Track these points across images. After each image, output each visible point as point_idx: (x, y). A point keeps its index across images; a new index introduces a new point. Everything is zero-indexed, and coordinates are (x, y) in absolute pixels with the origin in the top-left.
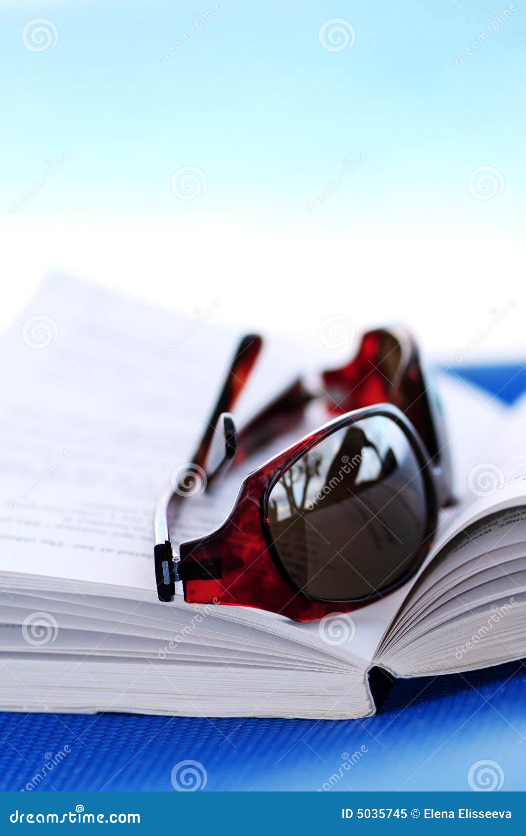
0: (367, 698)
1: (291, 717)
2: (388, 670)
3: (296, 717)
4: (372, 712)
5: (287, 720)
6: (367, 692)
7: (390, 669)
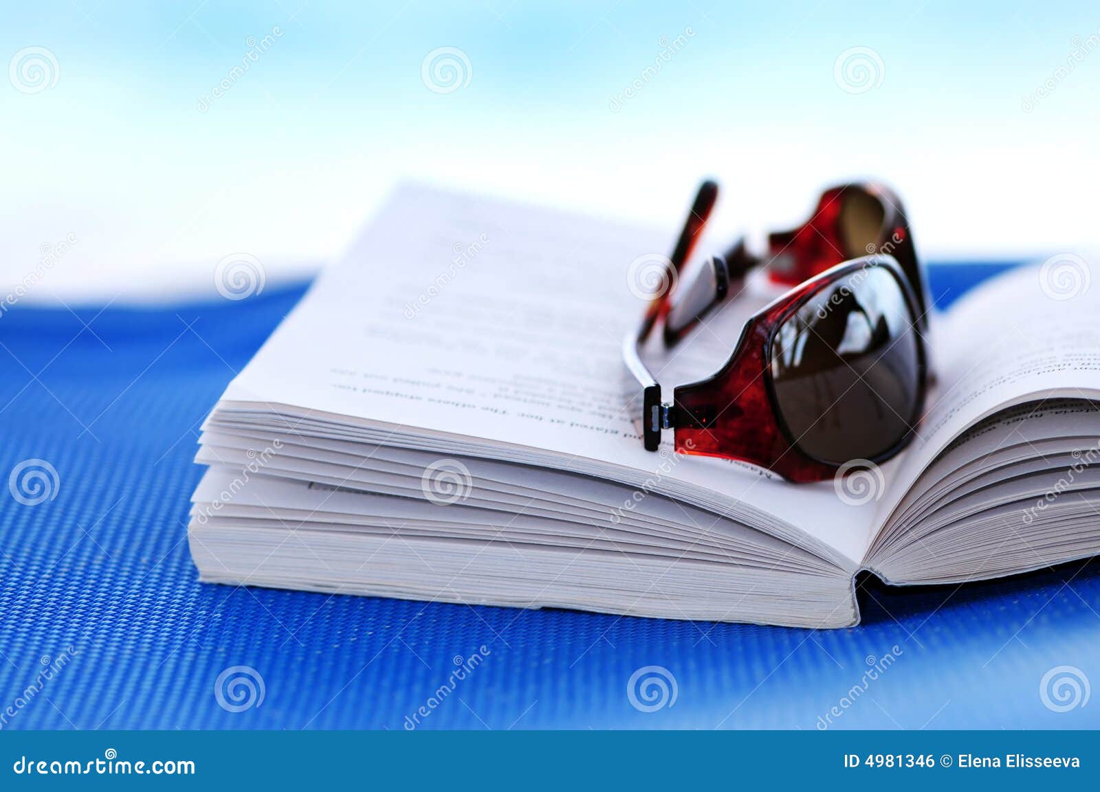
0: (851, 605)
1: (764, 623)
2: (878, 576)
3: (769, 623)
4: (855, 622)
5: (758, 626)
6: (853, 599)
7: (880, 574)
